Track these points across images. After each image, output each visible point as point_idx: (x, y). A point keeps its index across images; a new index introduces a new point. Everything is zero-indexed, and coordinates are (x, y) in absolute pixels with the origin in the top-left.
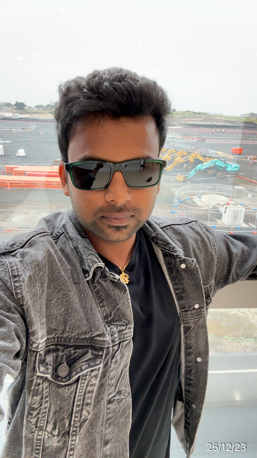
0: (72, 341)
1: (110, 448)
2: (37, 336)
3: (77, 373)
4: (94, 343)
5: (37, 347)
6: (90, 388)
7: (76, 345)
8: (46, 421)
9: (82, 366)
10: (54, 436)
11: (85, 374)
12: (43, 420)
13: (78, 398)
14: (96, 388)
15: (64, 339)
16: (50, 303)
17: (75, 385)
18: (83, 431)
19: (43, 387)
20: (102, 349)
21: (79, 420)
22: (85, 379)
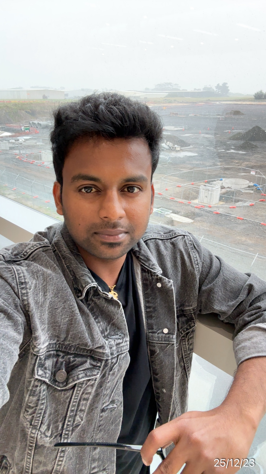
0: (73, 349)
1: (99, 453)
2: (39, 341)
3: (74, 381)
4: (93, 354)
5: (38, 352)
6: (85, 396)
7: (76, 354)
8: (40, 422)
9: (79, 374)
10: (47, 436)
11: (82, 382)
12: (37, 420)
13: (72, 404)
14: (91, 397)
15: (64, 346)
16: (55, 311)
17: (71, 392)
18: (74, 435)
19: (40, 390)
20: (100, 360)
21: (72, 424)
22: (81, 387)
